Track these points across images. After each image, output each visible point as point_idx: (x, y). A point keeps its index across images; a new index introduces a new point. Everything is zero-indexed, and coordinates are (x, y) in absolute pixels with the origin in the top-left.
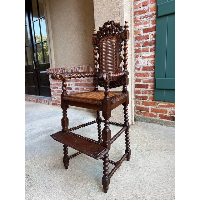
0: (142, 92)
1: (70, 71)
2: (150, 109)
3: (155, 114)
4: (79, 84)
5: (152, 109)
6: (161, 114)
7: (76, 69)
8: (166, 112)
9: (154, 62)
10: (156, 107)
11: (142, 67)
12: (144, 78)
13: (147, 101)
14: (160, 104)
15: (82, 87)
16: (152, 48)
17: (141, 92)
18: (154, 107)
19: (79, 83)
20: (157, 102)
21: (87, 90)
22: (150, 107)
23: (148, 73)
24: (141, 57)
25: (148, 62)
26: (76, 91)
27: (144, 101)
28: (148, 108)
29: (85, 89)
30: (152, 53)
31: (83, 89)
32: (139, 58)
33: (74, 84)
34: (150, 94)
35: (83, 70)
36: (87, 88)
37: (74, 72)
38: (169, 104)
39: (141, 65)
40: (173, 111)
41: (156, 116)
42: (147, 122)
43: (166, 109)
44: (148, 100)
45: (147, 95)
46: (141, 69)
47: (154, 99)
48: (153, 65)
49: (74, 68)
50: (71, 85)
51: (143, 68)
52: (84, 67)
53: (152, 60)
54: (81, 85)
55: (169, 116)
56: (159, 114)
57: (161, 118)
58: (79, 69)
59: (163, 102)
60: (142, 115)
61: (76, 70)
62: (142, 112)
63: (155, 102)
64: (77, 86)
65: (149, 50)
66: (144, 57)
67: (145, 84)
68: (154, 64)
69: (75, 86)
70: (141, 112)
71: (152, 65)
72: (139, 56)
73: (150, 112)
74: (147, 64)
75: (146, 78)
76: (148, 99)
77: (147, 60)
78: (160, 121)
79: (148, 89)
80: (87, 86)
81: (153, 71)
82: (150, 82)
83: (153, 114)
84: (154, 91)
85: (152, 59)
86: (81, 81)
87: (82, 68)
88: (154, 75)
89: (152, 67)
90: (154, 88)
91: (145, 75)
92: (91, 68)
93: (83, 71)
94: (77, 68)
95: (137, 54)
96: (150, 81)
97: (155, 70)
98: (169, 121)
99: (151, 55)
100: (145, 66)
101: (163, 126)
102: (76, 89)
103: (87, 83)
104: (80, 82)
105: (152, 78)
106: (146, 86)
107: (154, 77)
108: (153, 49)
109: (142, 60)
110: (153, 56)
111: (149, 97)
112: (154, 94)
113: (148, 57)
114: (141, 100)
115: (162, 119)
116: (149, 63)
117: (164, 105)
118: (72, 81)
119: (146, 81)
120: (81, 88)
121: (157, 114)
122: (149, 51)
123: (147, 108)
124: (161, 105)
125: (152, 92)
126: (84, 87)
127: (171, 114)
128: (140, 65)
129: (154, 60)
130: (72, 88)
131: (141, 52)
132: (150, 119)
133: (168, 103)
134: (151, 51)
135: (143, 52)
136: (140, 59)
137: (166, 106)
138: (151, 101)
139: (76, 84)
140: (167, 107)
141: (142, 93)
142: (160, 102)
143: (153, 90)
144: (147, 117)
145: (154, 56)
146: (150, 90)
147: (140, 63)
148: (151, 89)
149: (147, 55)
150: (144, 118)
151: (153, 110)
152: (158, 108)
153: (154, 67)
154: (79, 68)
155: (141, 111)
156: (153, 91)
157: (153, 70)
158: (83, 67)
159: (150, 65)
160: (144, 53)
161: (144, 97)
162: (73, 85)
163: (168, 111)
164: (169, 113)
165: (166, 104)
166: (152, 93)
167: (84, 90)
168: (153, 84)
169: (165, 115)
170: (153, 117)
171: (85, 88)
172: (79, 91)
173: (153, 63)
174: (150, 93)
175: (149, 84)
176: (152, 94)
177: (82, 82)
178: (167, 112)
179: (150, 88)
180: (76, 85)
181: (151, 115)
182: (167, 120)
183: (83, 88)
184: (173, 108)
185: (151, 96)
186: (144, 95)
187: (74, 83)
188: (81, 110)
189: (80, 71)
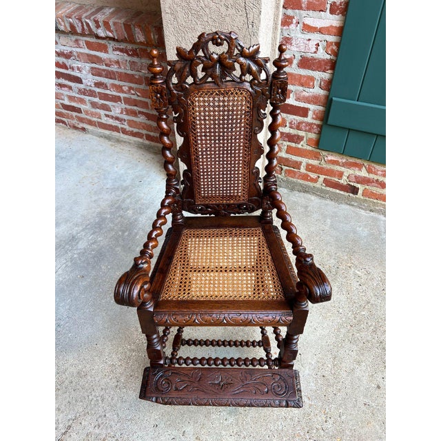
0: (290, 123)
1: (65, 26)
2: (304, 164)
3: (313, 176)
4: (104, 70)
5: (308, 165)
6: (329, 177)
7: (88, 25)
8: (341, 175)
9: (335, 48)
10: (319, 162)
11: (298, 57)
12: (301, 88)
13: (300, 146)
14: (330, 158)
15: (117, 82)
16: (338, 3)
17: (288, 124)
18: (315, 162)
19: (104, 67)
20: (324, 153)
21: (133, 92)
22: (304, 161)
23: (312, 79)
24: (300, 25)
25: (318, 45)
26: (98, 90)
27: (293, 145)
28: (301, 163)
29: (125, 89)
30: (334, 21)
31: (119, 88)
32: (292, 26)
33: (88, 68)
34: (309, 131)
35: (111, 31)
36: (130, 88)
37: (79, 30)
38: (352, 160)
39: (296, 49)
40: (355, 176)
41: (315, 181)
42: (292, 189)
43: (343, 169)
44: (303, 145)
45: (301, 133)
46: (295, 62)
47: (318, 144)
48: (332, 57)
49: (80, 20)
50: (78, 69)
51: (301, 60)
52: (115, 24)
53: (331, 43)
54: (110, 75)
55: (345, 183)
56: (322, 177)
57: (327, 186)
58: (98, 27)
59: (337, 155)
60: (283, 174)
61: (85, 27)
62: (285, 168)
63: (318, 151)
64: (100, 75)
65: (328, 6)
66: (308, 28)
67: (302, 105)
68: (336, 54)
69: (93, 74)
70: (282, 169)
71: (328, 57)
72: (294, 21)
73: (303, 170)
74: (315, 52)
75: (307, 89)
76: (302, 143)
77: (316, 37)
78: (322, 191)
79: (305, 119)
80: (131, 82)
81: (326, 76)
82: (315, 103)
83: (308, 176)
84: (320, 127)
85: (332, 39)
86: (108, 62)
87: (106, 24)
88: (328, 85)
89: (326, 62)
90: (321, 120)
91: (303, 80)
92: (137, 30)
93: (111, 35)
94: (88, 21)
95: (290, 12)
96: (314, 100)
97: (333, 74)
98: (342, 193)
99: (331, 26)
100: (309, 55)
101: (328, 202)
102: (98, 85)
103: (130, 72)
104: (106, 65)
105: (322, 93)
106: (304, 112)
107: (329, 90)
108: (338, 9)
109: (303, 36)
110: (335, 31)
111: (305, 139)
112: (320, 133)
113: (321, 31)
114: (285, 143)
115: (328, 189)
116: (320, 48)
117: (340, 161)
118: (78, 56)
119: (304, 97)
120: (114, 85)
121: (319, 177)
122: (328, 10)
123: (297, 162)
124: (331, 160)
125: (315, 127)
126: (121, 83)
127: (350, 181)
128: (294, 48)
129: (338, 44)
130: (83, 81)
131: (300, 8)
132: (301, 185)
133: (348, 158)
134: (332, 12)
135: (308, 9)
136: (295, 31)
137: (343, 163)
138: (309, 148)
139: (92, 68)
140: (344, 165)
141: (291, 127)
142: (331, 153)
143: (318, 122)
144: (295, 180)
145: (340, 31)
146: (312, 124)
147: (294, 42)
148: (315, 122)
149: (318, 24)
150: (287, 181)
151: (310, 168)
152: (324, 166)
153: (333, 65)
154: (97, 22)
155: (283, 167)
156: (318, 126)
157: (329, 71)
158: (111, 24)
159: (323, 55)
160: (311, 13)
161: (295, 135)
162: (84, 72)
163: (346, 174)
164: (346, 178)
165: (344, 161)
166: (316, 131)
167: (123, 92)
168: (321, 108)
169: (337, 180)
170: (308, 180)
171: (126, 86)
172: (108, 92)
173: (332, 50)
174: (310, 129)
175: (312, 107)
176: (315, 133)
177: (114, 68)
178: (341, 177)
179: (313, 118)
180: (96, 73)
181: (305, 177)
182: (338, 191)
183: (121, 87)
184: (357, 169)
185: (313, 136)
186: (293, 132)
187: (88, 66)
188: (122, 143)
189: (101, 32)
